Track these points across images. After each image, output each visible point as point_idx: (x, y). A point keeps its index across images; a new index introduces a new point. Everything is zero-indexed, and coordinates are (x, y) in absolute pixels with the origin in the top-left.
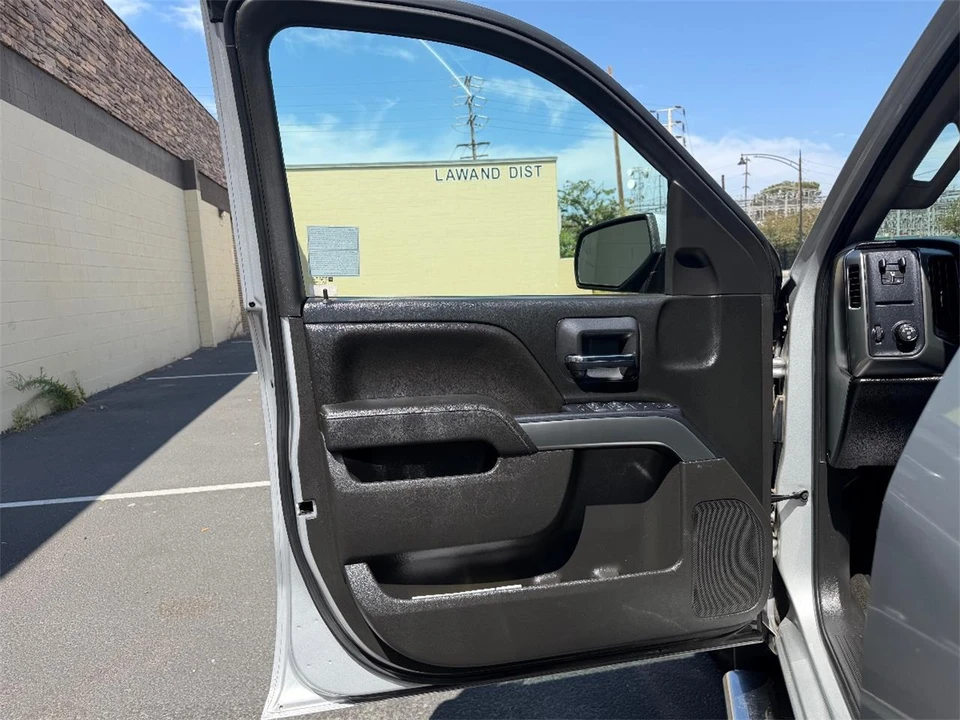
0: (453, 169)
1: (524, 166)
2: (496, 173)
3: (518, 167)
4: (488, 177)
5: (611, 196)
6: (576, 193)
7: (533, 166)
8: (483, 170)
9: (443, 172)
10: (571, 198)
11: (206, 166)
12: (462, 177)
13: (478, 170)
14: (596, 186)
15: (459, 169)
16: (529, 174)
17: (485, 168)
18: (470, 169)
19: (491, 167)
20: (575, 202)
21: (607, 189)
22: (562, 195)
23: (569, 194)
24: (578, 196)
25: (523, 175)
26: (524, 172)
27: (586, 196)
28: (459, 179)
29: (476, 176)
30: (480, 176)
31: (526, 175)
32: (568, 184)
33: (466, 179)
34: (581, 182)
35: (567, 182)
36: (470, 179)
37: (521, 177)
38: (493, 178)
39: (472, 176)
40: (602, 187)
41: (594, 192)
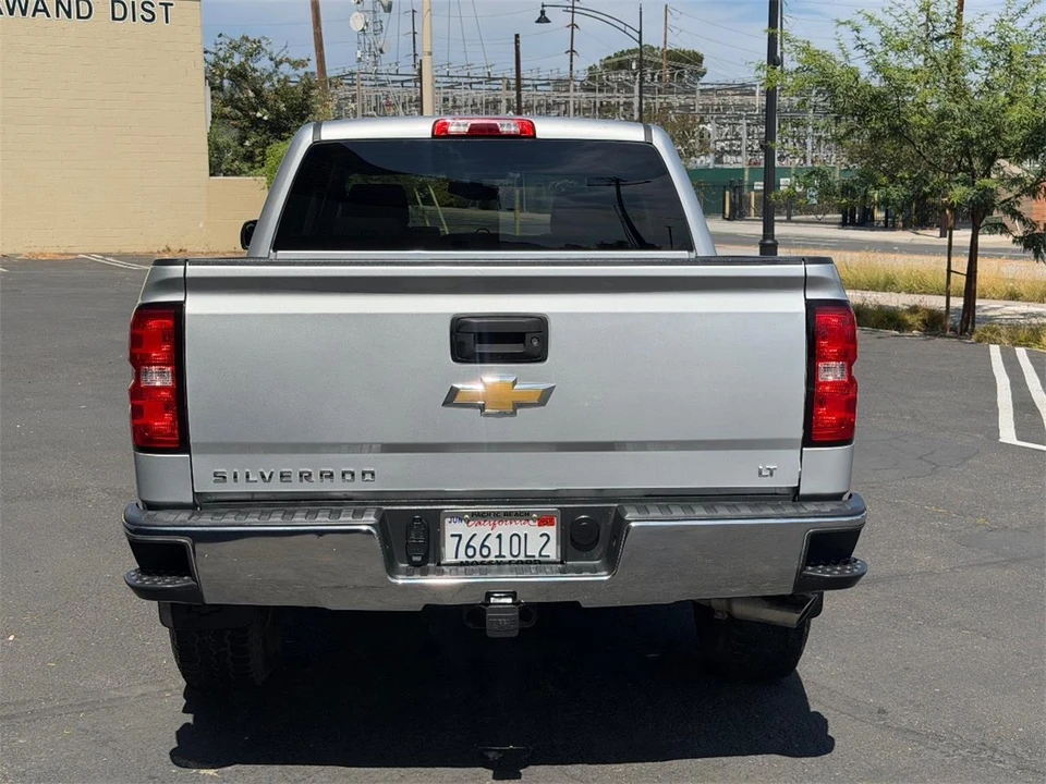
2: (84, 8)
4: (69, 14)
5: (301, 71)
6: (237, 59)
7: (157, 3)
10: (229, 66)
12: (17, 9)
14: (275, 49)
16: (149, 17)
20: (239, 75)
21: (295, 57)
22: (211, 58)
23: (225, 60)
24: (242, 65)
25: (138, 17)
26: (139, 12)
27: (256, 66)
28: (11, 12)
29: (45, 10)
30: (52, 10)
31: (142, 16)
32: (221, 39)
33: (24, 12)
34: (246, 39)
35: (220, 35)
36: (34, 15)
37: (134, 20)
38: (79, 17)
39: (36, 10)
40: (284, 52)
41: (271, 59)
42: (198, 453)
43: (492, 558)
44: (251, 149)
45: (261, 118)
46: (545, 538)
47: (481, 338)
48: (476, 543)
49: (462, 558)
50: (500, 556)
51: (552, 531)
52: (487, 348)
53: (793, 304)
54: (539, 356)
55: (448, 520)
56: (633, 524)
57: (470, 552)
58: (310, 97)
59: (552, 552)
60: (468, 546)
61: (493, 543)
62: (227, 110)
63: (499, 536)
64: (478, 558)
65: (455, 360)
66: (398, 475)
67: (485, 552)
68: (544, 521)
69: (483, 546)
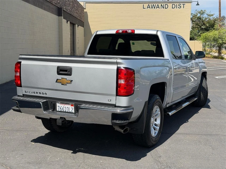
0: (150, 4)
1: (178, 4)
2: (167, 6)
3: (176, 4)
4: (163, 8)
7: (182, 4)
8: (161, 5)
9: (146, 5)
11: (64, 7)
13: (160, 5)
14: (208, 12)
15: (152, 4)
16: (180, 7)
17: (163, 4)
18: (157, 4)
19: (165, 4)
20: (199, 18)
25: (177, 7)
26: (178, 6)
27: (203, 16)
28: (152, 8)
29: (159, 7)
30: (160, 7)
31: (178, 7)
32: (196, 11)
33: (154, 8)
34: (201, 11)
35: (196, 10)
36: (156, 8)
37: (177, 8)
38: (165, 8)
39: (157, 7)
40: (210, 13)
41: (207, 15)
42: (23, 87)
43: (64, 111)
44: (200, 35)
45: (203, 28)
46: (72, 109)
48: (62, 108)
50: (65, 111)
51: (73, 107)
52: (62, 72)
53: (115, 67)
54: (70, 75)
55: (57, 103)
57: (61, 110)
58: (215, 23)
59: (73, 111)
60: (60, 108)
61: (64, 108)
62: (197, 26)
63: (65, 107)
64: (62, 111)
65: (57, 74)
66: (50, 94)
67: (63, 110)
68: (72, 105)
69: (63, 109)
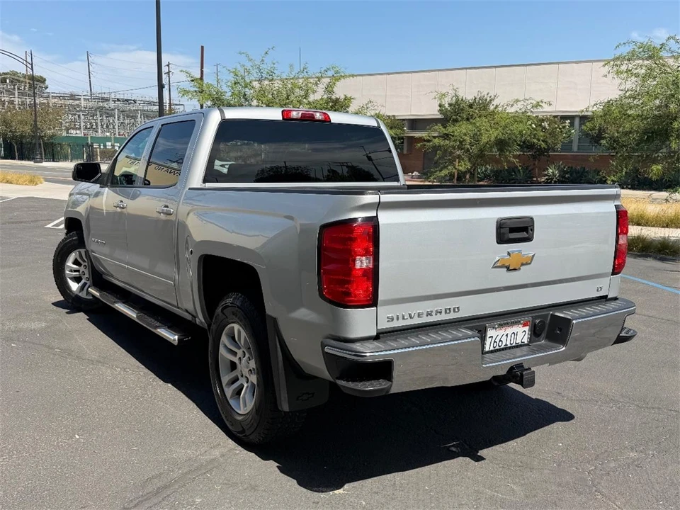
42: (381, 306)
43: (503, 347)
46: (524, 333)
47: (512, 230)
48: (497, 340)
49: (492, 348)
51: (527, 329)
52: (513, 236)
54: (529, 238)
55: (489, 329)
56: (574, 322)
57: (495, 345)
59: (526, 340)
60: (495, 342)
63: (507, 335)
64: (498, 347)
65: (498, 243)
67: (501, 344)
68: (525, 325)
69: (500, 341)
